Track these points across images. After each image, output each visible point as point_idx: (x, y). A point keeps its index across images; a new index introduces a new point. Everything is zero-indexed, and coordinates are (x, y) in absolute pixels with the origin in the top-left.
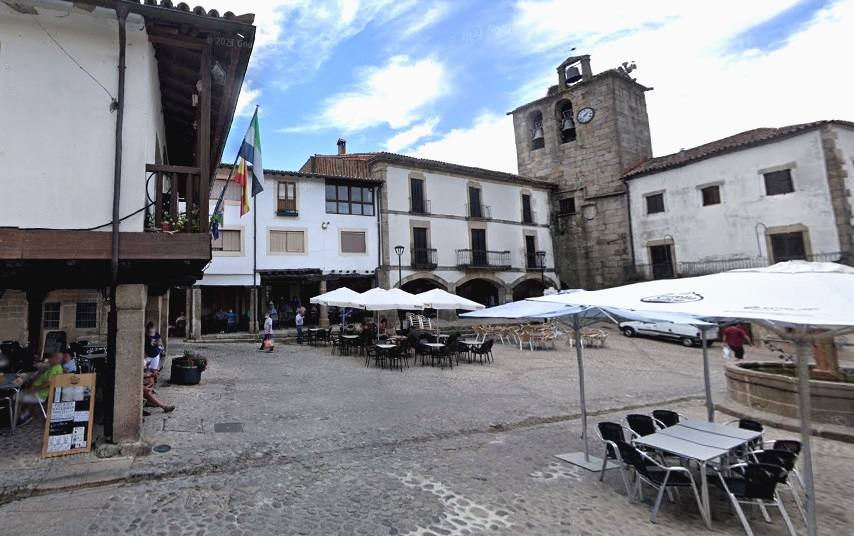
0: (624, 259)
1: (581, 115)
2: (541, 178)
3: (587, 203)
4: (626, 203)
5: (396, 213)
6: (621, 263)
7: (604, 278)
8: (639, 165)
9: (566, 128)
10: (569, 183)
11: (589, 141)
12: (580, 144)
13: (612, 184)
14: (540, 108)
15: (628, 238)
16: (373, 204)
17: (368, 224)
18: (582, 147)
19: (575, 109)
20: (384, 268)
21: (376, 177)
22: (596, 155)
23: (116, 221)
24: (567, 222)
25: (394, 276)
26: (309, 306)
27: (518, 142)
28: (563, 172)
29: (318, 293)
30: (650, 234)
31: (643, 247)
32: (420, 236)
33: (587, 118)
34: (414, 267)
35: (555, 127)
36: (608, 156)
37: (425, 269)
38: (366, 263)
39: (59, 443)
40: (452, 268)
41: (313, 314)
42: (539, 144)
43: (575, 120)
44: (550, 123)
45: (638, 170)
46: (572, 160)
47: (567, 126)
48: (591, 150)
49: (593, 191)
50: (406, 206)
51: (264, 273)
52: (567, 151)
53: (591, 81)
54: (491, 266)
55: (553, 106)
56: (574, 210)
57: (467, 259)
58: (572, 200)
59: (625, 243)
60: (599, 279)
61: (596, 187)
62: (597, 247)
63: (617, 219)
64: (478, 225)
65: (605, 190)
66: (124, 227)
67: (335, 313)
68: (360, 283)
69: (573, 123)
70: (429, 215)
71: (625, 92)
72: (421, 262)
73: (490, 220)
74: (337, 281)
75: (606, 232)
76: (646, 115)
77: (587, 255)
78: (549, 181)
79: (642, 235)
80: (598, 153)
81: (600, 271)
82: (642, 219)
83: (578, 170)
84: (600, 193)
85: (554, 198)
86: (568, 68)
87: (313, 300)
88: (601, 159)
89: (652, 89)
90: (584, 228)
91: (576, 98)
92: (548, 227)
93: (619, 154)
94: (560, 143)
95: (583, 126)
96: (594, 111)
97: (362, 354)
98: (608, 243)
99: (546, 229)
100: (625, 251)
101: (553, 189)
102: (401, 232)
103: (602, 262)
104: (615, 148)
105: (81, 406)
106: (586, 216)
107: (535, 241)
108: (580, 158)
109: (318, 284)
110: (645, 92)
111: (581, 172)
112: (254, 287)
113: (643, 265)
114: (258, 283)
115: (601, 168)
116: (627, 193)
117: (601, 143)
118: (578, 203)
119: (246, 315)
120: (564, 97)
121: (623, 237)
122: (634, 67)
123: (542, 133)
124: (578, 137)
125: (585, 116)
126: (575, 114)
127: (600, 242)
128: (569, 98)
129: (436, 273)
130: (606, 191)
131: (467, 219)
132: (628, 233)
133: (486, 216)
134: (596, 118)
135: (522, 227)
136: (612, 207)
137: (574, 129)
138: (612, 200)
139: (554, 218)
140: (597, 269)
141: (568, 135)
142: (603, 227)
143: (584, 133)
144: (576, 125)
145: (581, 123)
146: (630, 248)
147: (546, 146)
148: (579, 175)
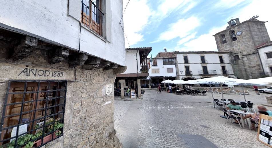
0: (260, 71)
1: (238, 33)
2: (227, 51)
3: (244, 56)
5: (180, 63)
6: (258, 72)
7: (252, 76)
8: (263, 45)
9: (233, 37)
10: (236, 51)
11: (241, 40)
12: (238, 41)
13: (252, 51)
14: (224, 33)
15: (261, 65)
16: (174, 62)
17: (173, 67)
18: (239, 42)
19: (235, 32)
20: (178, 76)
21: (174, 57)
22: (244, 44)
23: (138, 72)
24: (237, 62)
25: (181, 77)
26: (161, 83)
27: (217, 42)
28: (233, 49)
29: (163, 81)
30: (269, 64)
31: (267, 67)
32: (187, 69)
33: (240, 34)
34: (186, 75)
35: (230, 37)
36: (249, 43)
37: (189, 75)
38: (173, 75)
39: (132, 97)
40: (197, 75)
41: (162, 85)
42: (225, 42)
43: (236, 35)
44: (228, 36)
45: (263, 46)
46: (237, 45)
48: (243, 42)
49: (245, 53)
50: (183, 62)
51: (151, 77)
52: (234, 43)
53: (240, 25)
54: (209, 74)
55: (228, 32)
56: (239, 58)
57: (202, 73)
58: (238, 56)
59: (260, 66)
60: (251, 77)
62: (249, 68)
63: (255, 60)
64: (204, 65)
66: (139, 73)
67: (167, 85)
68: (172, 79)
69: (235, 35)
70: (189, 63)
71: (254, 25)
72: (188, 74)
73: (208, 63)
74: (167, 78)
75: (251, 64)
76: (266, 29)
77: (245, 70)
78: (229, 51)
79: (266, 64)
80: (245, 43)
81: (251, 75)
82: (266, 60)
83: (239, 48)
84: (247, 54)
85: (231, 55)
86: (231, 22)
87: (162, 82)
88: (247, 44)
89: (267, 22)
90: (243, 63)
91: (236, 29)
92: (230, 63)
93: (254, 42)
94: (232, 41)
95: (238, 36)
96: (242, 32)
97: (173, 92)
98: (252, 67)
100: (260, 69)
101: (230, 53)
102: (182, 68)
103: (251, 72)
104: (252, 41)
105: (134, 93)
106: (244, 60)
107: (225, 67)
108: (239, 45)
109: (163, 79)
110: (265, 23)
112: (149, 80)
113: (268, 73)
114: (150, 79)
115: (247, 47)
116: (258, 52)
117: (246, 40)
118: (240, 57)
119: (148, 85)
120: (232, 29)
121: (258, 65)
122: (258, 16)
123: (226, 39)
124: (237, 39)
126: (236, 33)
127: (249, 67)
128: (234, 30)
129: (192, 76)
130: (250, 53)
131: (201, 64)
132: (260, 63)
133: (207, 62)
134: (243, 34)
135: (220, 64)
136: (252, 57)
137: (236, 37)
138: (253, 55)
139: (232, 61)
140: (250, 74)
141: (235, 39)
142: (250, 63)
143: (239, 38)
144: (237, 36)
145: (238, 35)
146: (262, 68)
147: (227, 42)
148: (239, 49)
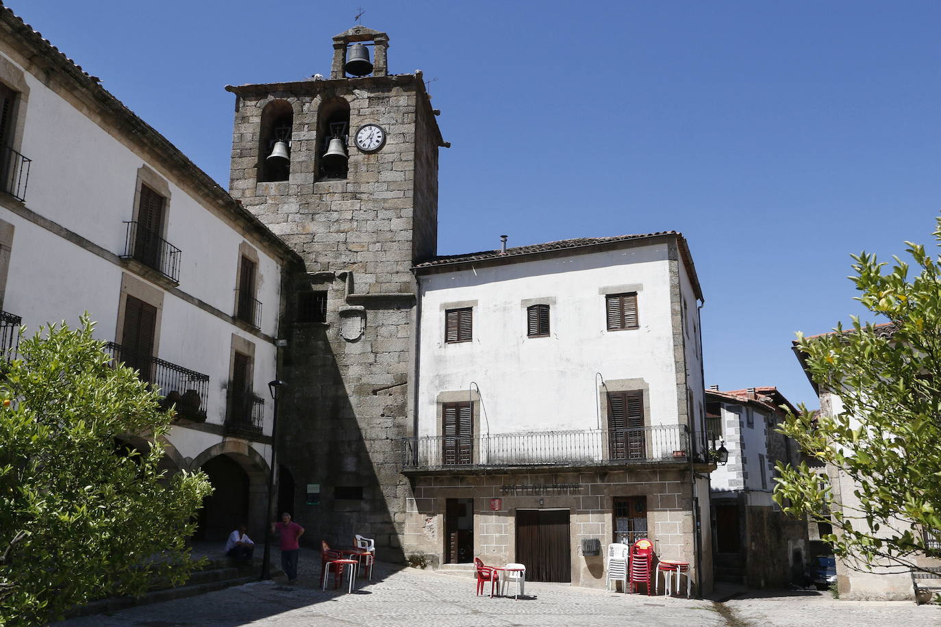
0: (399, 426)
1: (364, 135)
3: (350, 307)
4: (414, 317)
6: (392, 434)
9: (330, 153)
10: (322, 259)
11: (368, 187)
12: (350, 188)
13: (396, 278)
14: (293, 100)
15: (410, 385)
18: (355, 196)
19: (354, 121)
22: (376, 217)
24: (308, 339)
27: (239, 153)
28: (313, 235)
30: (444, 379)
31: (432, 403)
33: (372, 144)
35: (312, 146)
36: (397, 224)
43: (350, 142)
44: (304, 134)
46: (335, 216)
47: (334, 148)
48: (370, 205)
49: (364, 284)
52: (327, 198)
55: (317, 101)
56: (324, 318)
58: (324, 295)
59: (404, 392)
61: (370, 279)
62: (355, 399)
63: (397, 345)
64: (146, 289)
65: (384, 286)
69: (345, 147)
70: (18, 206)
73: (172, 286)
75: (375, 369)
79: (434, 380)
80: (381, 214)
82: (437, 350)
83: (341, 236)
84: (375, 292)
86: (352, 43)
88: (385, 226)
91: (359, 100)
92: (274, 342)
94: (316, 179)
95: (361, 156)
96: (385, 135)
98: (375, 392)
99: (271, 345)
100: (402, 410)
106: (345, 332)
107: (251, 367)
108: (348, 216)
111: (345, 242)
115: (383, 243)
116: (418, 298)
117: (389, 195)
118: (335, 304)
120: (339, 93)
121: (402, 381)
123: (288, 150)
124: (350, 176)
125: (368, 137)
126: (352, 131)
128: (347, 99)
130: (385, 289)
131: (123, 261)
132: (411, 374)
134: (385, 148)
135: (231, 328)
136: (391, 321)
137: (346, 158)
139: (286, 324)
141: (332, 168)
142: (372, 358)
143: (362, 168)
144: (352, 150)
145: (359, 149)
146: (411, 405)
147: (291, 176)
148: (342, 247)
